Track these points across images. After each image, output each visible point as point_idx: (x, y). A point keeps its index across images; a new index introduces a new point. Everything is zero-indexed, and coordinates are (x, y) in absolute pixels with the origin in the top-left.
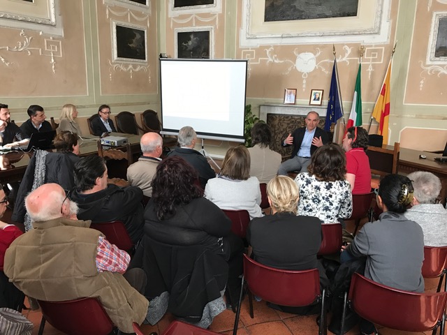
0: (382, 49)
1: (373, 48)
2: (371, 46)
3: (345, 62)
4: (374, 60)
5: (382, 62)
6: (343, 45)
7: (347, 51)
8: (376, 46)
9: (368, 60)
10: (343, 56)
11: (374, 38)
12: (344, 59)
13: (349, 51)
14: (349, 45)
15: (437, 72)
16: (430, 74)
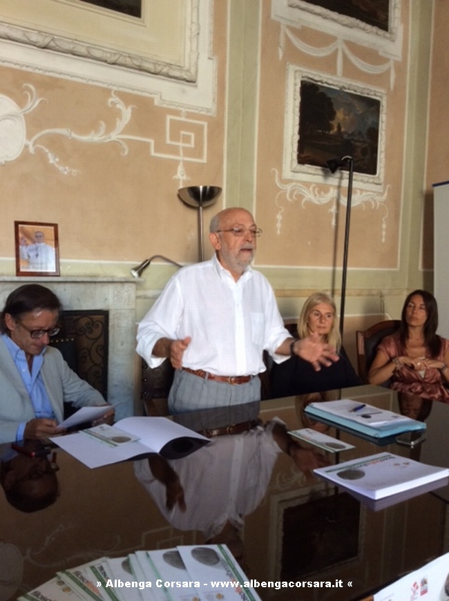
0: (202, 127)
1: (183, 119)
2: (177, 113)
3: (115, 145)
4: (187, 152)
5: (204, 160)
6: (107, 92)
7: (118, 114)
8: (189, 115)
9: (174, 150)
10: (111, 127)
11: (184, 91)
12: (114, 136)
13: (127, 113)
14: (127, 98)
15: (300, 197)
16: (290, 200)
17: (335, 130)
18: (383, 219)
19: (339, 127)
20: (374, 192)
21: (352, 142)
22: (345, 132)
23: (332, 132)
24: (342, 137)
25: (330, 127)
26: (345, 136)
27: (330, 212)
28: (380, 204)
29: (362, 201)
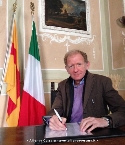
15: (49, 39)
17: (64, 12)
18: (93, 49)
19: (66, 11)
20: (87, 38)
21: (73, 17)
22: (69, 13)
23: (62, 13)
24: (67, 15)
25: (61, 11)
26: (69, 15)
27: (65, 46)
28: (91, 43)
29: (81, 42)
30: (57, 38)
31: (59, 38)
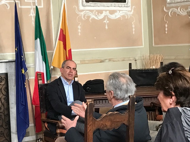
5: (42, 6)
9: (29, 4)
12: (4, 2)
15: (89, 17)
16: (84, 19)
18: (133, 23)
20: (126, 11)
27: (104, 22)
28: (130, 16)
29: (120, 16)
30: (96, 14)
31: (98, 14)
